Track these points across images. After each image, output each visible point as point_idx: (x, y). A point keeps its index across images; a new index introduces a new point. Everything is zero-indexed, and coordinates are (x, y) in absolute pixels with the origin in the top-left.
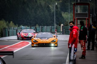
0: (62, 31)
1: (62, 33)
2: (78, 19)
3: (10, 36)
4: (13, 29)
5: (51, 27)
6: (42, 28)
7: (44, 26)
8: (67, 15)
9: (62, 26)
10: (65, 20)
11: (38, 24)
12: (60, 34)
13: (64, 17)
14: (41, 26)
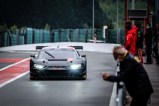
0: (104, 37)
5: (87, 31)
6: (70, 31)
7: (75, 28)
8: (109, 5)
10: (105, 15)
11: (49, 24)
13: (103, 8)
14: (69, 29)
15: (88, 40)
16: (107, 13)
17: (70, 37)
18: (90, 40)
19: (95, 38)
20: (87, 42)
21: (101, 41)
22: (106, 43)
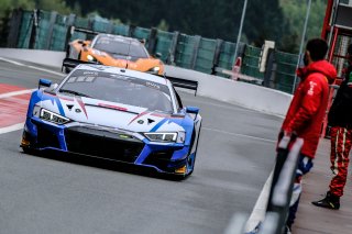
0: (262, 69)
1: (260, 81)
2: (342, 32)
3: (37, 48)
4: (56, 22)
5: (222, 47)
6: (180, 38)
7: (193, 32)
8: (300, 6)
9: (270, 50)
10: (288, 25)
12: (254, 82)
13: (286, 10)
14: (177, 33)
15: (218, 69)
16: (291, 22)
17: (176, 53)
18: (225, 71)
19: (238, 68)
20: (214, 73)
21: (251, 79)
22: (263, 84)
